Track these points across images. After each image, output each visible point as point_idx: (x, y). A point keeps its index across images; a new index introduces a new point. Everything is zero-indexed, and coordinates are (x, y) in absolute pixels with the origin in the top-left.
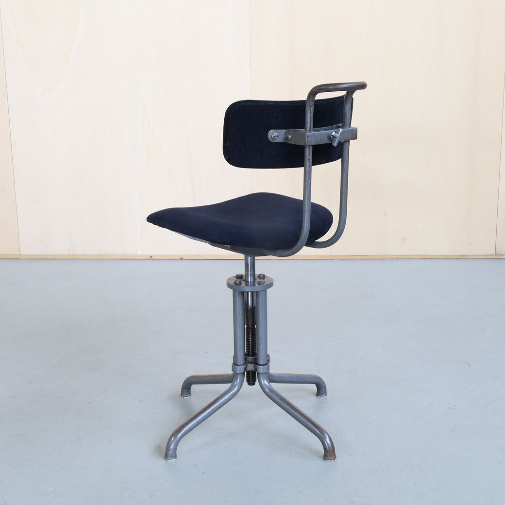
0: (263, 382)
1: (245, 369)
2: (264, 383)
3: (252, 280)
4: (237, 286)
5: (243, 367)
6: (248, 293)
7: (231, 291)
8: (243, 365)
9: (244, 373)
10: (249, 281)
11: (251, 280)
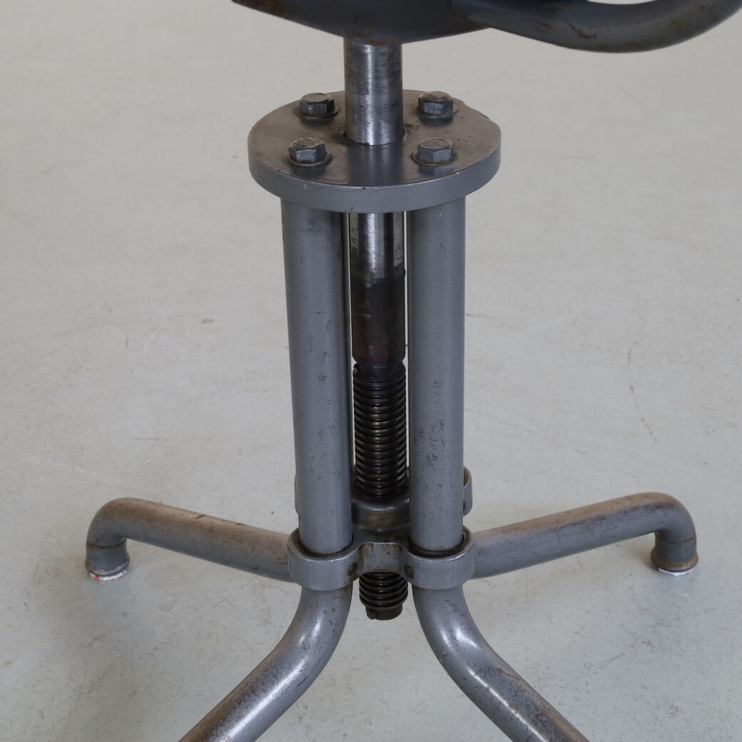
0: (445, 638)
1: (353, 571)
2: (453, 638)
3: (385, 140)
4: (305, 185)
5: (342, 562)
6: (362, 219)
7: (273, 204)
8: (344, 551)
9: (348, 588)
10: (371, 141)
11: (377, 136)
